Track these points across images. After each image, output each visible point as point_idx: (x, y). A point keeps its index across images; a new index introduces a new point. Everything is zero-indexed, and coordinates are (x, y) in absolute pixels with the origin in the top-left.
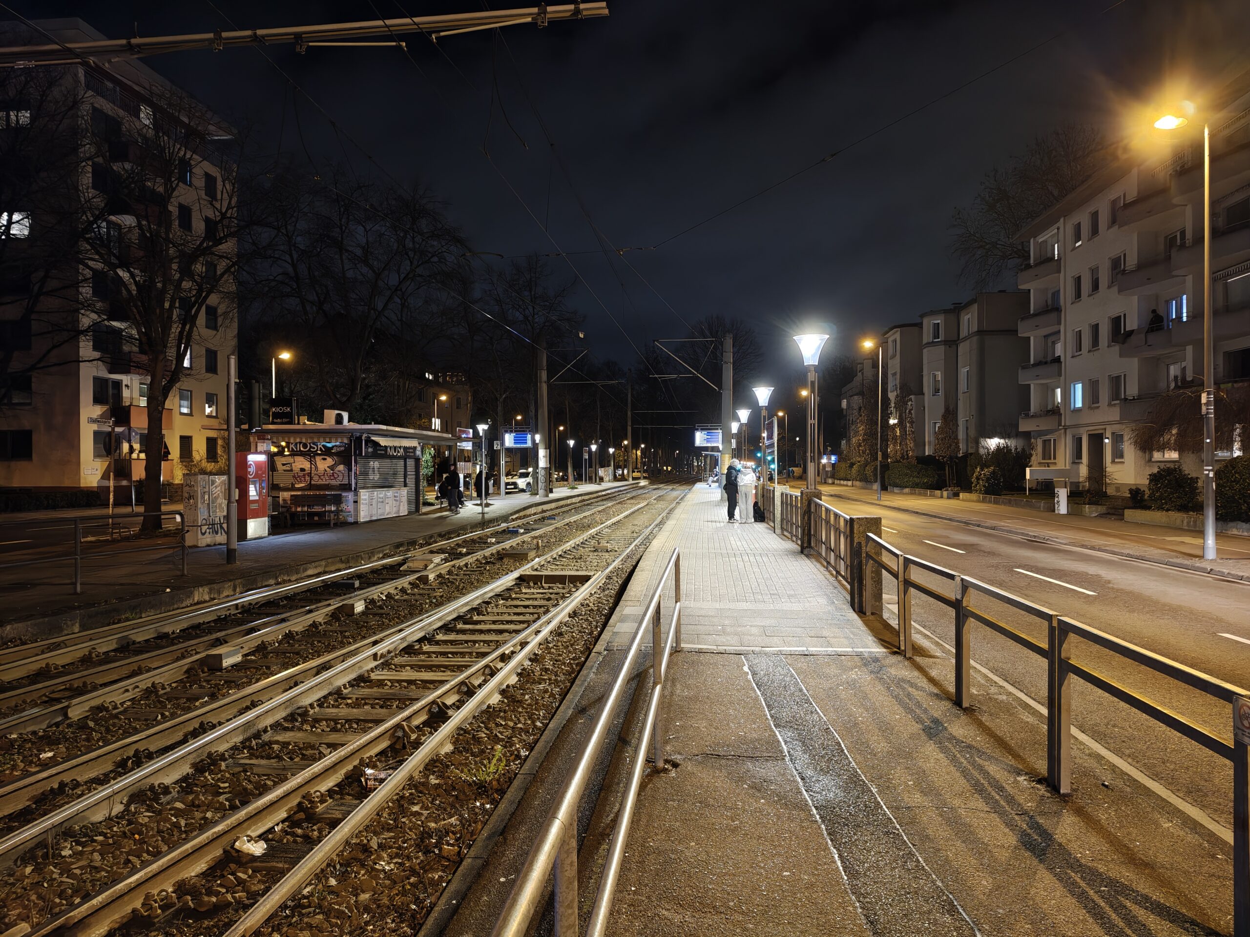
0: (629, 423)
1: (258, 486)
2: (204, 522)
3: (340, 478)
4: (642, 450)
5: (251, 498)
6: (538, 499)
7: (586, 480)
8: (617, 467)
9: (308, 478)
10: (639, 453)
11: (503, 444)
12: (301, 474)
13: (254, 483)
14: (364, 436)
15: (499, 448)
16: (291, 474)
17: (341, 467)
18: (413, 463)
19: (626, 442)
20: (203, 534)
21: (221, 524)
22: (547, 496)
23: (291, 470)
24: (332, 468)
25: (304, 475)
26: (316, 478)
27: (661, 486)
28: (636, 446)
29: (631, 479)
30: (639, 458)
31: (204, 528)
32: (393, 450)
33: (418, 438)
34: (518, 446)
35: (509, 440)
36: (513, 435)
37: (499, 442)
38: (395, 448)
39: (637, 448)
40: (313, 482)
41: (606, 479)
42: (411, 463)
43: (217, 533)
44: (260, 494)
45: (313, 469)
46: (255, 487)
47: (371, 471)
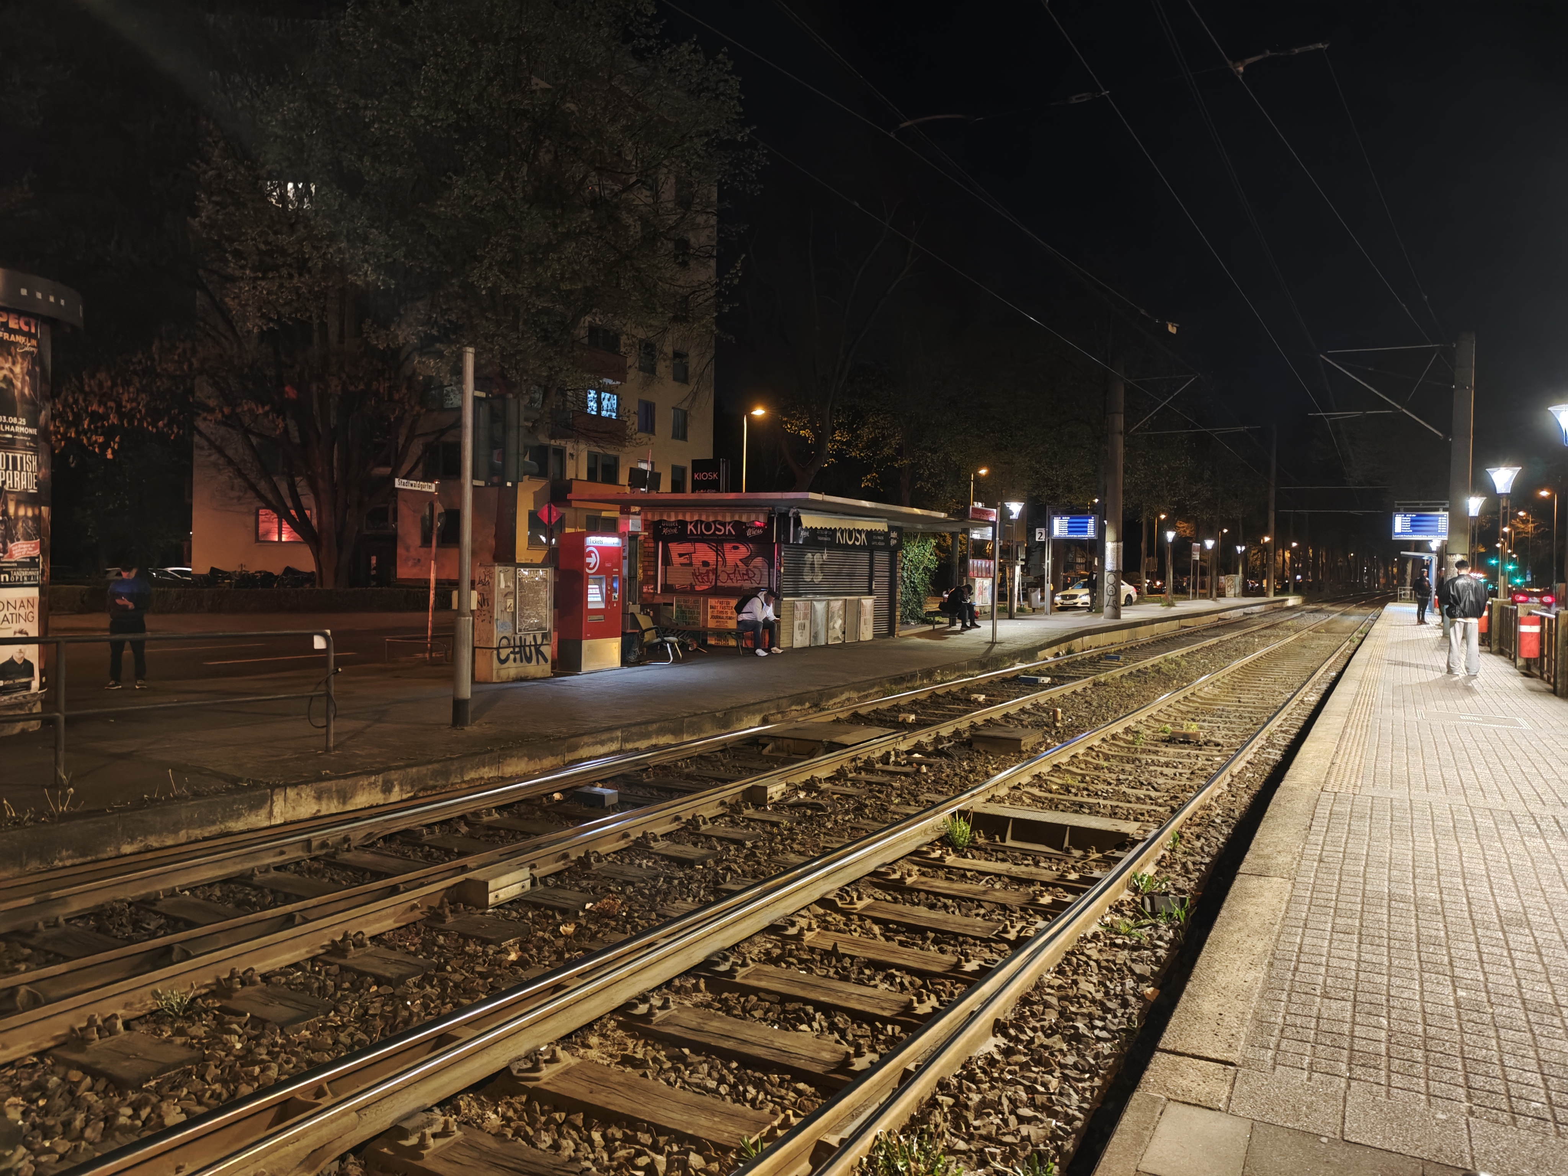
0: (1272, 506)
1: (604, 586)
2: (505, 642)
3: (757, 578)
4: (1293, 551)
5: (590, 606)
6: (1101, 620)
7: (1195, 594)
8: (1247, 575)
9: (712, 577)
10: (1287, 555)
11: (1049, 532)
12: (703, 570)
13: (598, 582)
14: (793, 511)
15: (1043, 538)
16: (690, 570)
17: (758, 561)
18: (887, 558)
19: (1267, 539)
20: (503, 662)
21: (537, 648)
22: (1117, 616)
23: (691, 564)
24: (746, 561)
25: (708, 572)
26: (723, 577)
27: (1324, 606)
28: (1281, 542)
29: (1271, 593)
30: (1288, 560)
31: (504, 653)
32: (846, 535)
33: (889, 519)
34: (1074, 536)
35: (1060, 527)
36: (1066, 519)
37: (1043, 530)
38: (850, 533)
39: (1286, 546)
40: (719, 584)
41: (1230, 592)
42: (881, 558)
43: (529, 660)
44: (608, 599)
45: (720, 563)
46: (601, 589)
47: (807, 569)
